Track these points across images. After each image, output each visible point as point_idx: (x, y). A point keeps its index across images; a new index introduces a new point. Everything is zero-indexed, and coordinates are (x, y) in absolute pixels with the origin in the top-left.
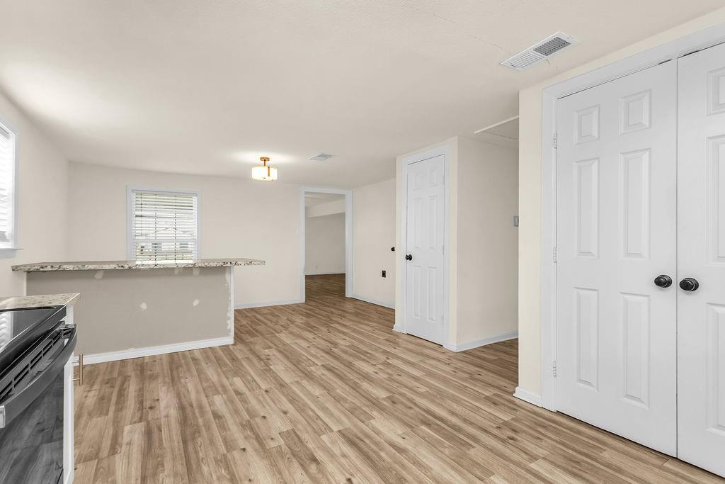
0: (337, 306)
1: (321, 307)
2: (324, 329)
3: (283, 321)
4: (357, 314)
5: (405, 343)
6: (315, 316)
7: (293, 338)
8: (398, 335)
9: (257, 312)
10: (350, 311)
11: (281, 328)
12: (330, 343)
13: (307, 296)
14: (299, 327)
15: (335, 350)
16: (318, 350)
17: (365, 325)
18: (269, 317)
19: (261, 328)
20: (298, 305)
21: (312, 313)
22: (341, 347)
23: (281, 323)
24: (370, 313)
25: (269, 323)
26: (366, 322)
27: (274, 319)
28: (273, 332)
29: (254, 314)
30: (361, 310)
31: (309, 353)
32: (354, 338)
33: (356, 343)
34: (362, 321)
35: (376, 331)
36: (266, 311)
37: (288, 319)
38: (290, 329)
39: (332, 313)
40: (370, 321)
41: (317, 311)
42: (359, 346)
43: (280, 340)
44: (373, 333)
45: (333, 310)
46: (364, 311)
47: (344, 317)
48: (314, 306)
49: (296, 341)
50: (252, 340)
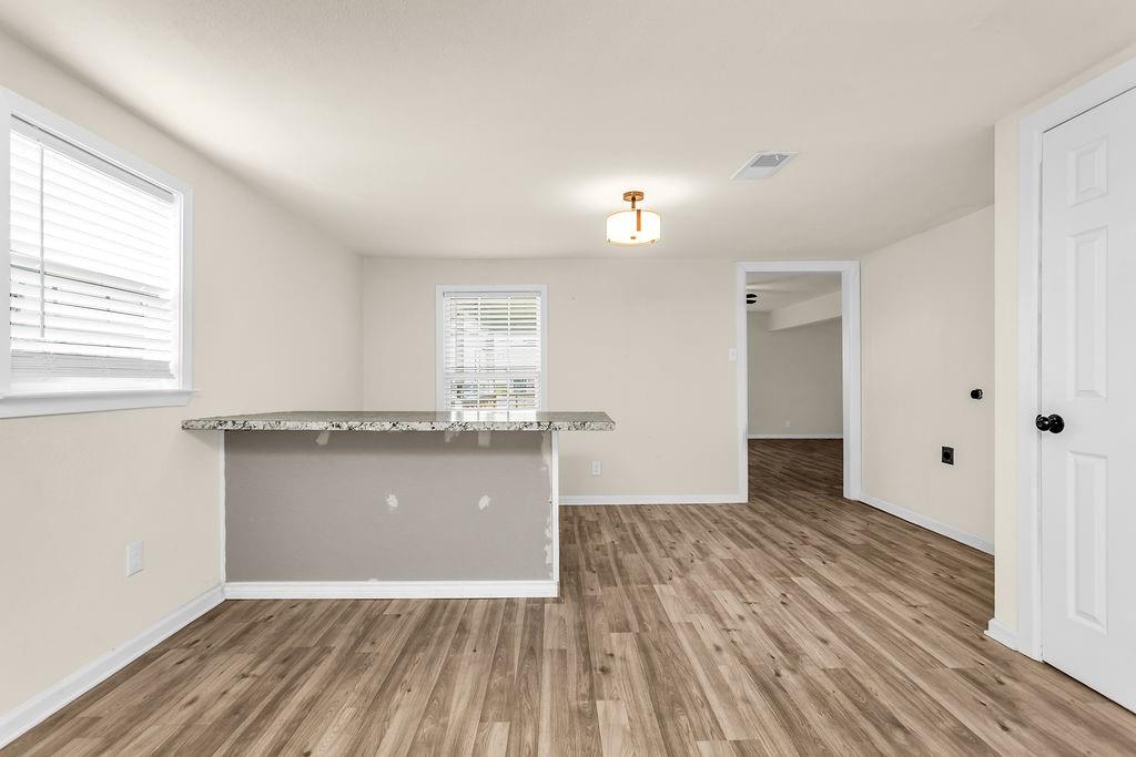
0: (820, 522)
1: (781, 520)
2: (772, 589)
3: (684, 550)
4: (867, 553)
5: (1041, 704)
6: (761, 546)
7: (692, 606)
8: (1006, 660)
9: (643, 518)
10: (850, 539)
11: (675, 568)
12: (781, 645)
13: (756, 489)
14: (713, 570)
15: (788, 678)
16: (742, 670)
17: (890, 593)
18: (662, 531)
19: (633, 561)
20: (730, 508)
21: (757, 536)
22: (811, 671)
23: (679, 554)
24: (908, 554)
25: (653, 547)
26: (894, 584)
27: (667, 539)
28: (652, 575)
29: (636, 520)
30: (883, 542)
31: (712, 671)
32: (854, 643)
33: (859, 666)
34: (883, 580)
35: (929, 628)
36: (661, 517)
37: (697, 546)
38: (694, 577)
39: (804, 540)
40: (904, 581)
41: (770, 529)
42: (868, 683)
43: (657, 607)
44: (915, 632)
45: (807, 531)
46: (889, 544)
47: (834, 557)
48: (766, 516)
49: (692, 618)
50: (599, 592)
